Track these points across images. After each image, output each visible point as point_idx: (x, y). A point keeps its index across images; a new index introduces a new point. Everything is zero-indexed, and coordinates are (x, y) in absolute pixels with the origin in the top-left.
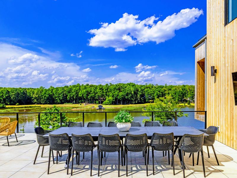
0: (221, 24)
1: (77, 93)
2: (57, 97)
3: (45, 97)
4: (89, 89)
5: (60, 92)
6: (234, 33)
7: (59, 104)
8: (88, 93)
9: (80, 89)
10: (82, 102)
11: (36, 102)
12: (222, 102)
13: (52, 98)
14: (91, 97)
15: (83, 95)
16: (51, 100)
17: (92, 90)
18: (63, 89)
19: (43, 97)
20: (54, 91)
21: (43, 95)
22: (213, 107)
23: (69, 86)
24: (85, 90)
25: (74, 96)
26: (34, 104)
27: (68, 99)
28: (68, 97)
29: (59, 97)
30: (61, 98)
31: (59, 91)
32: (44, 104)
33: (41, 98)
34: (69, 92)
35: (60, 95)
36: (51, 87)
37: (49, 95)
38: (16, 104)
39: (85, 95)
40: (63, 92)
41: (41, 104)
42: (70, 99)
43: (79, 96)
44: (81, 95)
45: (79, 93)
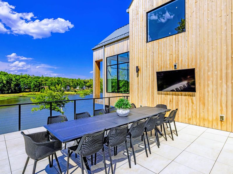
0: (143, 41)
6: (155, 48)
12: (144, 89)
22: (136, 92)
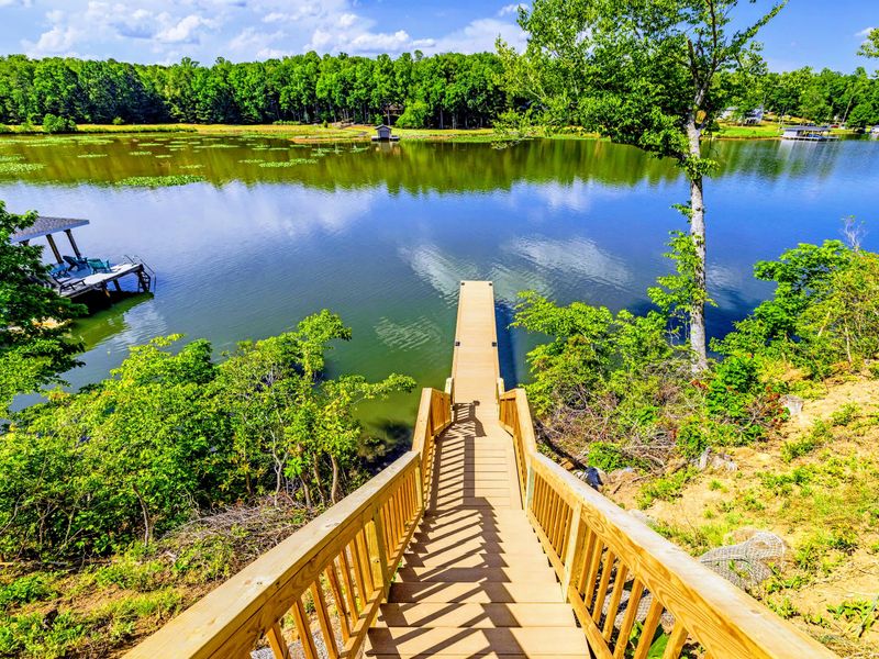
1: (310, 86)
2: (245, 99)
3: (206, 96)
4: (346, 72)
5: (254, 81)
7: (256, 122)
8: (347, 87)
9: (319, 71)
10: (330, 120)
11: (180, 116)
13: (233, 101)
14: (358, 100)
15: (330, 91)
16: (228, 109)
17: (358, 75)
18: (261, 68)
19: (200, 97)
20: (231, 75)
21: (199, 90)
23: (282, 60)
24: (334, 76)
25: (301, 95)
26: (176, 120)
27: (285, 106)
28: (281, 98)
29: (252, 98)
30: (261, 104)
31: (248, 78)
32: (208, 122)
33: (195, 103)
34: (284, 82)
35: (254, 90)
36: (221, 60)
37: (218, 90)
38: (116, 121)
39: (336, 94)
40: (263, 80)
41: (199, 122)
42: (289, 107)
43: (319, 95)
44: (325, 94)
45: (318, 87)
